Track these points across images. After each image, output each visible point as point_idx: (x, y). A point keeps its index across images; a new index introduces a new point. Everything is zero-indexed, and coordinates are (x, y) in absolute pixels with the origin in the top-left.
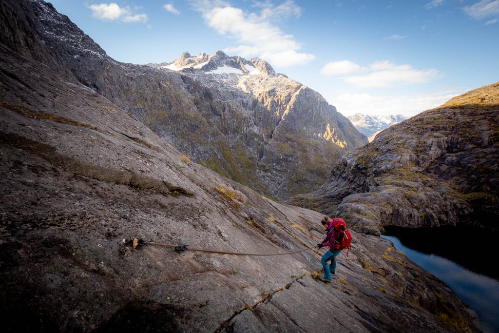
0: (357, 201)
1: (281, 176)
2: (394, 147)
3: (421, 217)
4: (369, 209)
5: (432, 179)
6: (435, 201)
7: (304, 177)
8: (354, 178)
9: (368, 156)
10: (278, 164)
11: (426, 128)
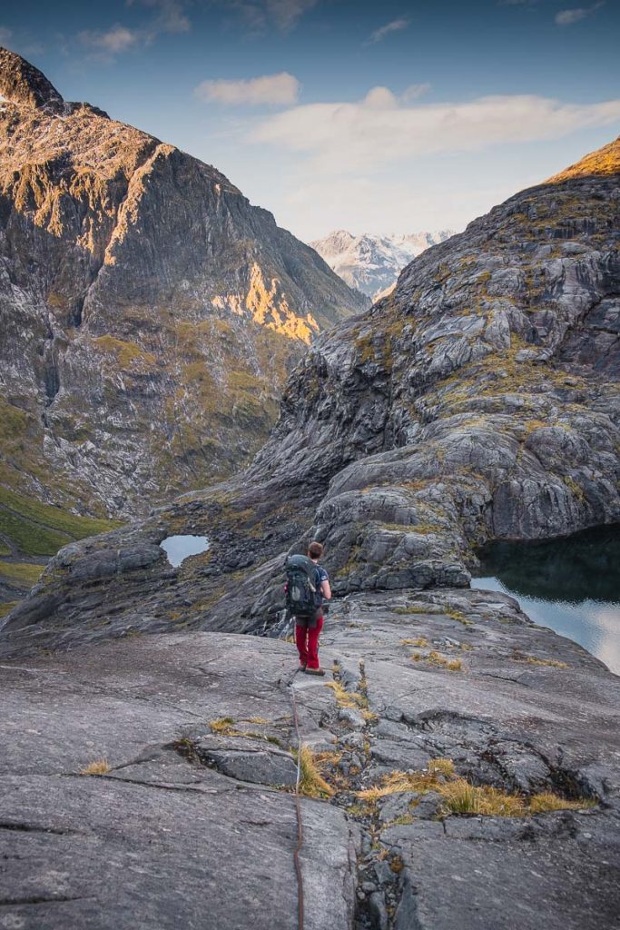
0: (376, 481)
1: (130, 448)
2: (458, 295)
3: (575, 496)
4: (419, 500)
5: (579, 378)
6: (601, 442)
7: (205, 440)
8: (354, 411)
9: (388, 334)
10: (112, 408)
11: (541, 232)
